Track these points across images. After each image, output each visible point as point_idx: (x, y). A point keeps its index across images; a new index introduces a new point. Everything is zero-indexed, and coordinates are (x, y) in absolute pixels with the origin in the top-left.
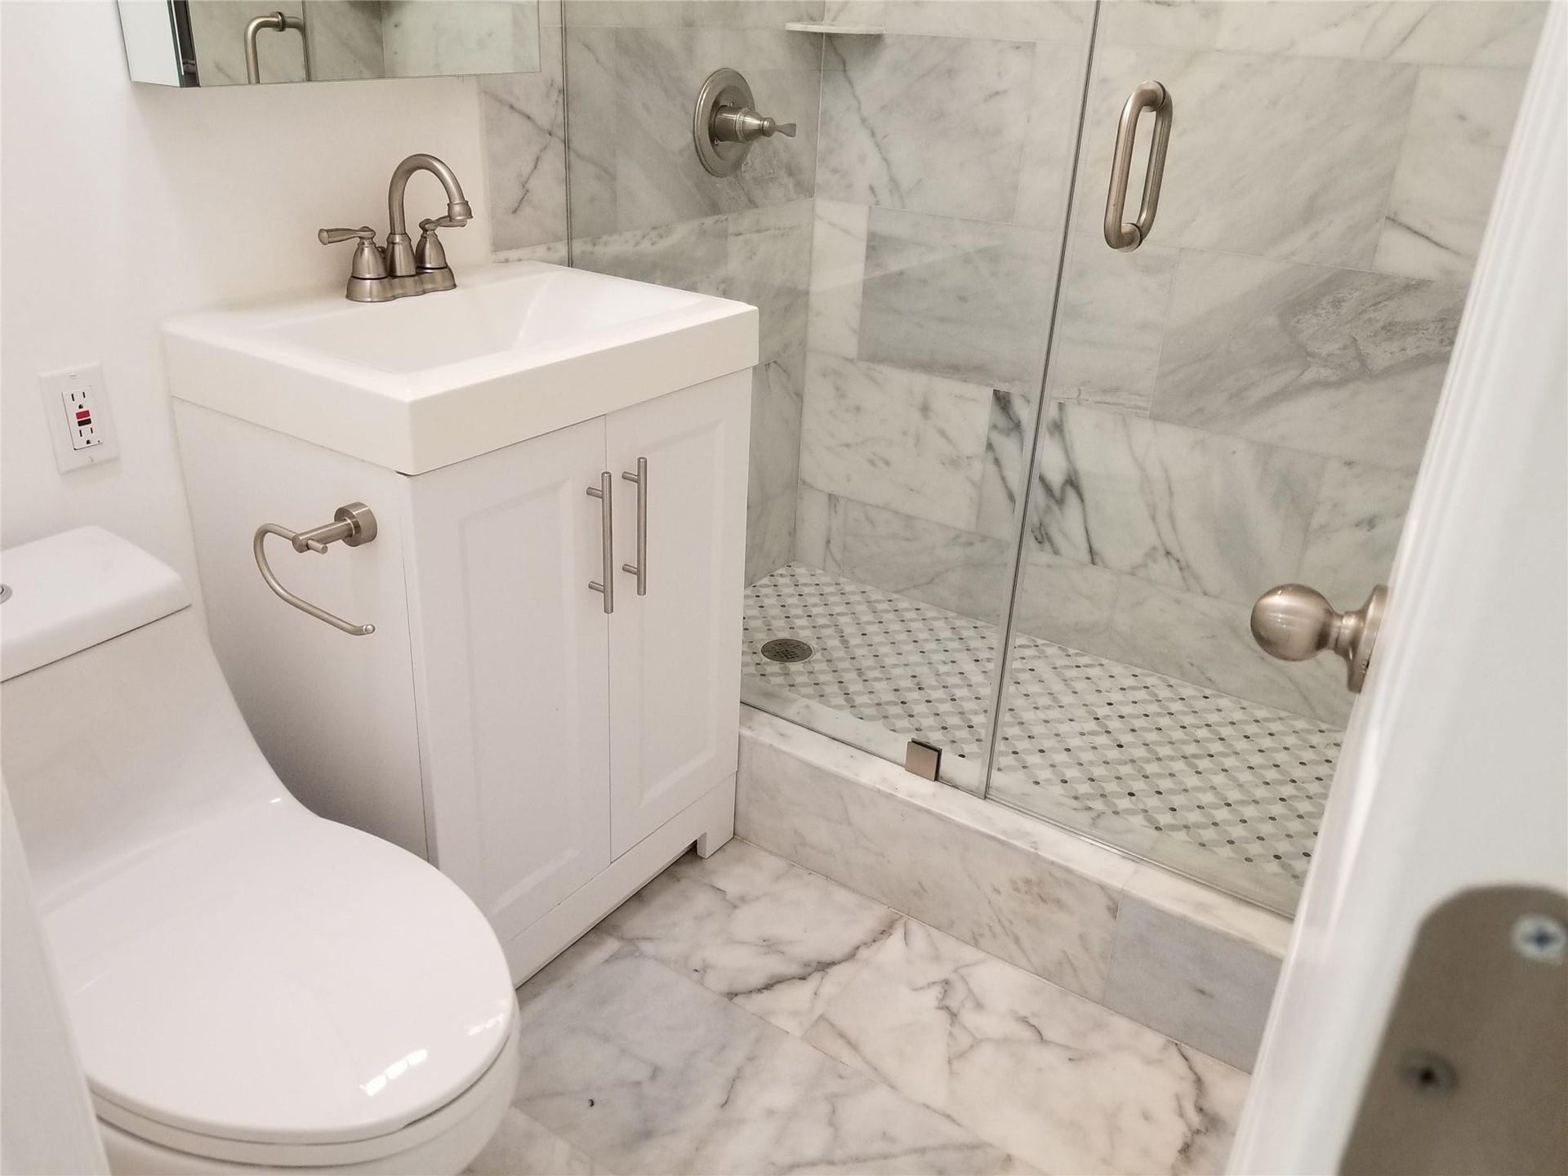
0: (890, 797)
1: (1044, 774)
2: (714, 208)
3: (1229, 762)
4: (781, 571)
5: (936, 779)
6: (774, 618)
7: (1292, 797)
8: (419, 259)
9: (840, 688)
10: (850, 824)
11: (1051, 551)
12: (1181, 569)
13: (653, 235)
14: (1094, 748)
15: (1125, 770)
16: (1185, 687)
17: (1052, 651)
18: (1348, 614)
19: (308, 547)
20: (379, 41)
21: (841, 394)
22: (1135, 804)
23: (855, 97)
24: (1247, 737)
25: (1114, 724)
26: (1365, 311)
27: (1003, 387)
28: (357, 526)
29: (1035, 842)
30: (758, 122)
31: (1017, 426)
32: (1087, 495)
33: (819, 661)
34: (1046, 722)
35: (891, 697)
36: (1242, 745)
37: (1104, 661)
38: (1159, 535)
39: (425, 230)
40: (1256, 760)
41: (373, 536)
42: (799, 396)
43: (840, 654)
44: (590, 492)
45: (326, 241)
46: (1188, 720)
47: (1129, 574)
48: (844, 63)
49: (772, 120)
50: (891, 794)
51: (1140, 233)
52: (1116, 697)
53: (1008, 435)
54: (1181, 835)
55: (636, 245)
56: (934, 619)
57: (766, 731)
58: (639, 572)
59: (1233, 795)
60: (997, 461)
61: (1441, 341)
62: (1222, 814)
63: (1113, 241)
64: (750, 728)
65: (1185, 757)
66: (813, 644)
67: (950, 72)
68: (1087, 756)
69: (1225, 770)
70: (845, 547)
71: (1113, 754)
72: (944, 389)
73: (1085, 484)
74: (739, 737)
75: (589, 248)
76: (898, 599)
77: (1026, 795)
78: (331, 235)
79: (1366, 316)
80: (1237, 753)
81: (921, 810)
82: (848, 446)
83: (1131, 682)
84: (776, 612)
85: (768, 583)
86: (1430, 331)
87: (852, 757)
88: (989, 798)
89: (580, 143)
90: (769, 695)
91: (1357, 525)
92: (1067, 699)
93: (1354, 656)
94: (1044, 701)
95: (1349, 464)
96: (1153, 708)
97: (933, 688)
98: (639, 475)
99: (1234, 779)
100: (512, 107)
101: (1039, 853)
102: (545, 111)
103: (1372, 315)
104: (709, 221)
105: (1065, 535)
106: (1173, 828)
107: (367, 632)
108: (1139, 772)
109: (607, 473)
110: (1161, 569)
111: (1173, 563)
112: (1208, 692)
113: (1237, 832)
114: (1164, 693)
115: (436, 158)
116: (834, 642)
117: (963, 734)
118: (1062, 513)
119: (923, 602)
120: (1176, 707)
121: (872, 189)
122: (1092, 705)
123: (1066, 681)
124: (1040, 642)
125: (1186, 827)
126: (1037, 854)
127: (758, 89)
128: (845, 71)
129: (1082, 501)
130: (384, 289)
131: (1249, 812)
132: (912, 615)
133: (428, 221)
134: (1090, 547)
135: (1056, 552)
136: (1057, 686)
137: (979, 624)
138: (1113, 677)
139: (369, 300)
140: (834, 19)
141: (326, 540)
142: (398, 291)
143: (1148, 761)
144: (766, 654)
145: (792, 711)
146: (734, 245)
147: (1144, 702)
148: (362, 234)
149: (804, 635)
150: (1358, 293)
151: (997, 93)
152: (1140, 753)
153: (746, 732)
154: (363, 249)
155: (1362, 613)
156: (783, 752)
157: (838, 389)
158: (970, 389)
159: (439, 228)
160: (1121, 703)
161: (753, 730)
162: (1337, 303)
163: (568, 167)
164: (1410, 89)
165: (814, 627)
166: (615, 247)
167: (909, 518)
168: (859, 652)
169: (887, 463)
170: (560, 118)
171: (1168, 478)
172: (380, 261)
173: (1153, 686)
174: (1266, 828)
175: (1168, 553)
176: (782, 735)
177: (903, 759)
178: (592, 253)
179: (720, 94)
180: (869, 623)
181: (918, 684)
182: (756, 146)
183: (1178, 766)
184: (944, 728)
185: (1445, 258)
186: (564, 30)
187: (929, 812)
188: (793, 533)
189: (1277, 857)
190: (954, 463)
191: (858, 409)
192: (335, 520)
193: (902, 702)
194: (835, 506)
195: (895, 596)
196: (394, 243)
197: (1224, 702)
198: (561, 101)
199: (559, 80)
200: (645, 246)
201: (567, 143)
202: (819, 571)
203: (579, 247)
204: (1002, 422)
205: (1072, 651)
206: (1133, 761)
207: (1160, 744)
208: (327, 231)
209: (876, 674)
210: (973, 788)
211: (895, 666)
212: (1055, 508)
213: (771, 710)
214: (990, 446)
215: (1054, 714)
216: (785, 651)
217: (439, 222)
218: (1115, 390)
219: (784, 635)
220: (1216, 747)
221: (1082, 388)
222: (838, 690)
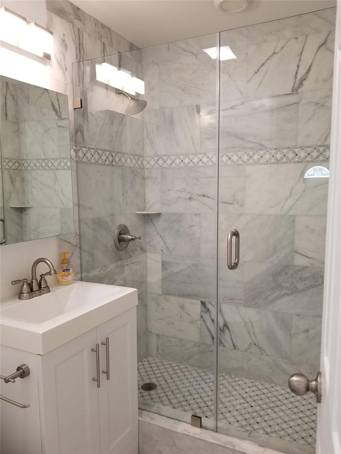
0: (188, 436)
1: (232, 420)
2: (121, 259)
3: (283, 408)
4: (145, 360)
5: (201, 427)
6: (144, 376)
7: (303, 417)
8: (40, 285)
9: (167, 398)
10: (176, 446)
11: (223, 346)
12: (259, 349)
13: (104, 268)
14: (245, 408)
15: (255, 415)
16: (266, 384)
17: (227, 377)
18: (313, 380)
19: (9, 381)
20: (21, 218)
21: (158, 304)
22: (259, 426)
23: (155, 228)
24: (286, 399)
25: (249, 399)
26: (294, 275)
27: (203, 300)
28: (24, 372)
29: (233, 445)
30: (131, 237)
31: (208, 311)
32: (230, 328)
33: (159, 389)
34: (229, 401)
35: (182, 399)
36: (285, 401)
37: (242, 378)
38: (252, 339)
39: (42, 277)
40: (290, 406)
41: (28, 374)
42: (146, 306)
43: (165, 386)
44: (92, 350)
45: (14, 284)
46: (269, 395)
47: (245, 351)
48: (152, 220)
49: (135, 237)
50: (188, 435)
51: (236, 265)
52: (248, 390)
53: (206, 313)
54: (274, 435)
55: (99, 272)
56: (192, 370)
57: (147, 418)
58: (107, 373)
59: (286, 419)
60: (204, 321)
61: (315, 281)
62: (284, 426)
63: (230, 268)
64: (142, 417)
65: (270, 408)
66: (157, 383)
67: (180, 221)
68: (243, 412)
69: (282, 411)
70: (163, 350)
71: (250, 410)
72: (187, 302)
73: (229, 325)
74: (139, 420)
75: (87, 274)
76: (180, 365)
77: (228, 429)
78: (15, 282)
79: (294, 276)
80: (285, 404)
81: (197, 439)
82: (161, 319)
83: (251, 385)
84: (144, 374)
85: (141, 364)
86: (311, 279)
87: (174, 423)
88: (218, 432)
89: (84, 247)
90: (146, 404)
91: (304, 332)
92: (234, 393)
93: (317, 393)
94: (228, 394)
95: (298, 315)
96: (258, 393)
97: (195, 394)
98: (106, 343)
99: (285, 413)
100: (66, 241)
101: (235, 449)
102: (74, 240)
103: (296, 276)
104: (119, 263)
105: (226, 341)
106: (272, 432)
107: (27, 407)
108: (259, 415)
109: (97, 344)
110: (254, 349)
111: (257, 347)
112: (273, 385)
113: (290, 431)
114: (261, 387)
115: (45, 259)
116: (163, 382)
117: (206, 409)
118: (224, 335)
119: (188, 365)
120: (265, 391)
121: (162, 250)
122: (242, 394)
123: (233, 386)
124: (223, 374)
125: (275, 432)
126: (234, 449)
127: (130, 228)
128: (152, 222)
129: (229, 331)
130: (30, 295)
131: (292, 424)
132: (185, 370)
133: (42, 275)
134: (233, 344)
135: (224, 346)
136: (231, 389)
137: (205, 370)
138: (246, 383)
139: (25, 299)
140: (148, 210)
141: (14, 378)
142: (34, 295)
143: (261, 411)
144: (143, 389)
145: (154, 409)
146: (126, 268)
147: (256, 391)
148: (24, 281)
149: (154, 381)
150: (291, 270)
151: (192, 226)
152: (258, 408)
153: (141, 419)
154: (24, 285)
155: (316, 380)
156: (153, 424)
157: (157, 303)
158: (194, 301)
159: (46, 276)
160: (249, 392)
161: (143, 418)
162: (287, 273)
163: (81, 254)
164: (294, 221)
165: (156, 378)
166: (94, 273)
167: (181, 340)
168: (171, 385)
169: (173, 324)
170: (79, 242)
171: (251, 322)
172: (29, 287)
173: (257, 385)
174: (298, 429)
175: (255, 344)
176: (152, 418)
177: (190, 422)
178: (88, 276)
179: (121, 231)
180: (173, 374)
181: (190, 393)
182: (131, 242)
183: (269, 411)
184: (200, 408)
185: (311, 261)
186: (79, 220)
187: (200, 439)
188: (147, 347)
189: (303, 438)
190: (192, 322)
191: (163, 309)
192: (17, 371)
193: (186, 400)
194: (159, 337)
195: (179, 364)
196: (33, 282)
197: (278, 388)
198: (79, 238)
199: (78, 233)
200: (102, 271)
201: (80, 248)
202: (155, 358)
203: (84, 274)
204: (204, 309)
205: (233, 376)
206: (256, 411)
207: (263, 404)
208: (14, 281)
209: (177, 391)
210: (212, 429)
211: (182, 388)
212: (222, 333)
213: (148, 410)
214: (201, 317)
215: (231, 398)
216: (148, 387)
217: (45, 275)
218: (233, 299)
219: (147, 381)
220: (279, 403)
221: (224, 299)
222: (166, 399)
